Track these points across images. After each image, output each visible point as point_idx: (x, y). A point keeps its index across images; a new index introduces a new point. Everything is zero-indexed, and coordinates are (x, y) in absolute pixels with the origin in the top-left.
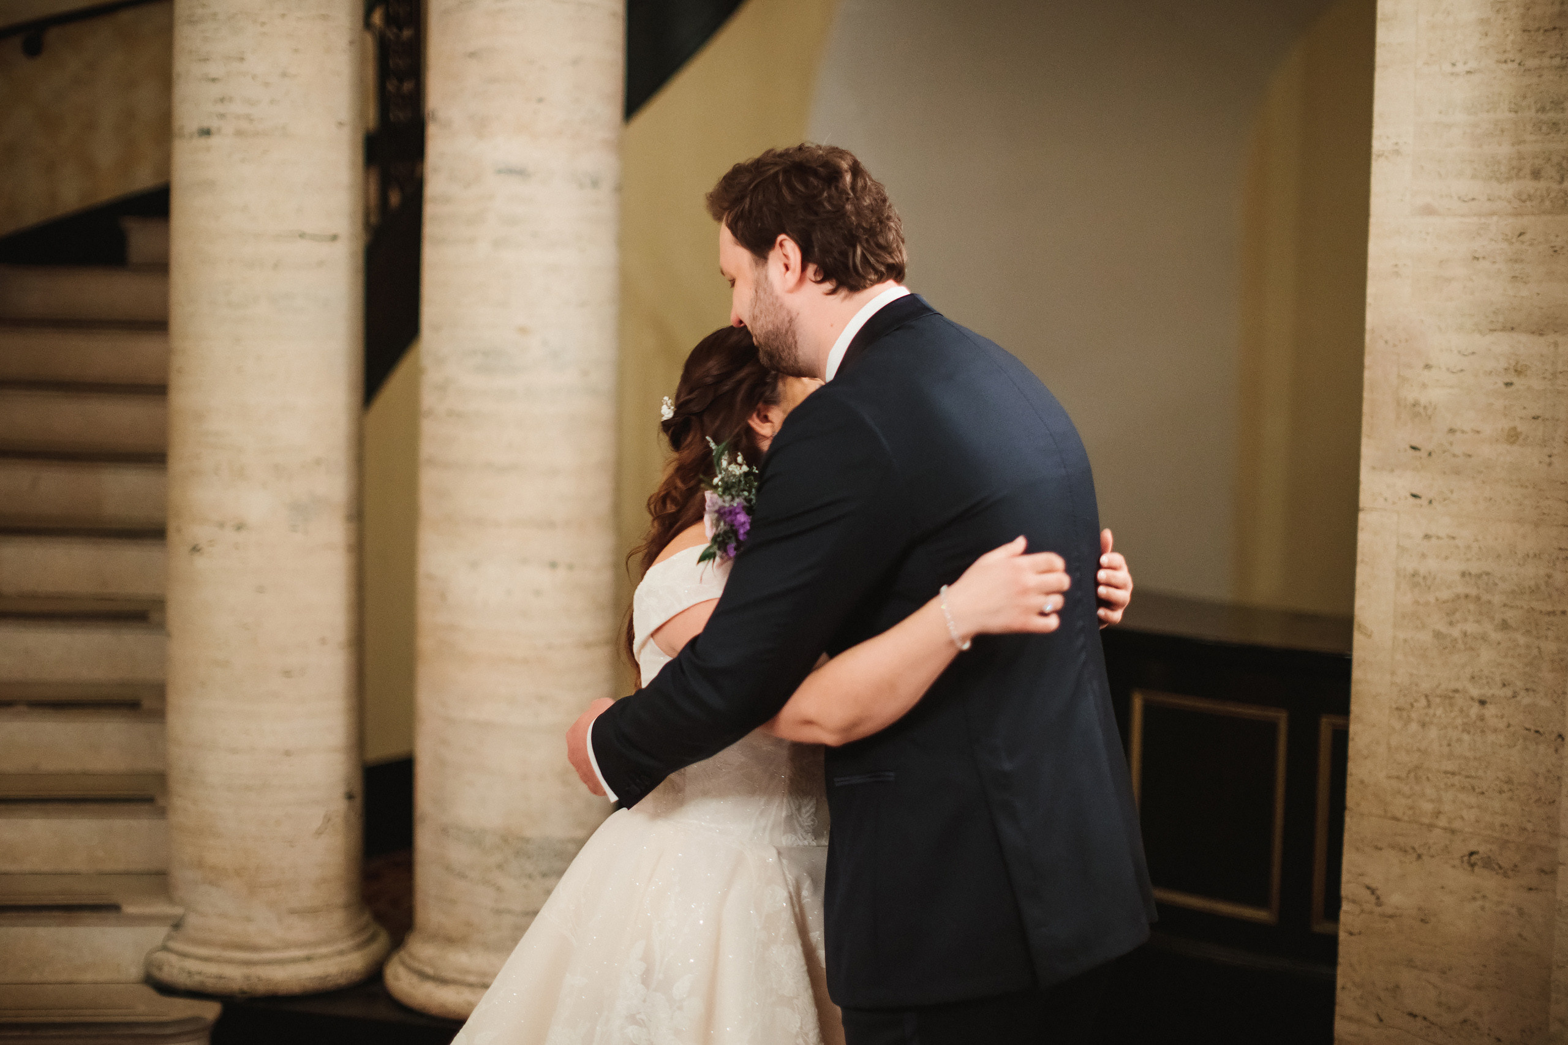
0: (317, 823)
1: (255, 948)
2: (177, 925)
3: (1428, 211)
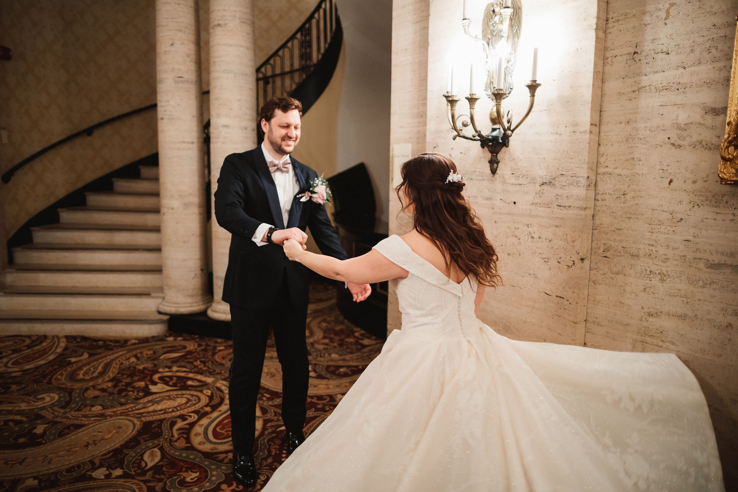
0: (193, 276)
1: (178, 304)
2: (164, 298)
3: (402, 127)
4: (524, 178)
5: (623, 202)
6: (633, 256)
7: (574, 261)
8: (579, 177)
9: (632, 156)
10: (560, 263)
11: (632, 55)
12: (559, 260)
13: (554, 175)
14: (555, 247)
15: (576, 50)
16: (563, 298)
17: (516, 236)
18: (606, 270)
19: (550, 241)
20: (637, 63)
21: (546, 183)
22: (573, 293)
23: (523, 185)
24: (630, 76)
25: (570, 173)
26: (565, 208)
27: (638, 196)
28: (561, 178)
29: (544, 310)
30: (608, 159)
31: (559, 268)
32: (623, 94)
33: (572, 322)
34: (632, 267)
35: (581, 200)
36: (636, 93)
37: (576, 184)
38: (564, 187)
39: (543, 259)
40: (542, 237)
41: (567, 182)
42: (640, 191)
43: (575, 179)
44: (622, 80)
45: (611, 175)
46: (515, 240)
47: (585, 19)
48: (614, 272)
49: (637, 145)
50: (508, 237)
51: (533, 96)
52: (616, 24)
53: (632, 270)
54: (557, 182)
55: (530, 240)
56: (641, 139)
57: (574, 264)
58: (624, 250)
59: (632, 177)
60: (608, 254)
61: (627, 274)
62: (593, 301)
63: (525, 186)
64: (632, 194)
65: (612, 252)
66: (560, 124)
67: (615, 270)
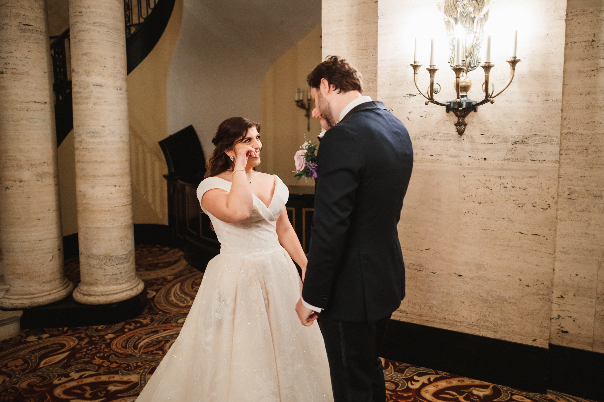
0: (50, 258)
2: (7, 291)
4: (495, 138)
5: (585, 156)
6: (596, 196)
7: (549, 204)
8: (552, 137)
9: (593, 120)
10: (535, 207)
11: (591, 42)
12: (534, 205)
13: (527, 136)
14: (529, 194)
15: (546, 35)
16: (539, 235)
17: (488, 187)
18: (571, 209)
19: (524, 190)
20: (595, 49)
21: (518, 142)
22: (549, 230)
23: (493, 144)
24: (589, 59)
25: (544, 134)
26: (539, 162)
27: (599, 151)
28: (534, 138)
29: (520, 247)
30: (571, 123)
31: (535, 211)
32: (583, 72)
33: (549, 253)
34: (595, 205)
35: (555, 155)
36: (595, 71)
37: (549, 142)
38: (537, 145)
39: (517, 205)
40: (516, 186)
41: (541, 141)
42: (600, 147)
43: (549, 138)
44: (581, 61)
45: (573, 135)
46: (488, 191)
47: (555, 11)
48: (579, 210)
49: (597, 111)
50: (478, 188)
51: (514, 69)
52: (574, 17)
53: (596, 207)
54: (530, 141)
55: (503, 190)
56: (600, 107)
57: (549, 207)
58: (587, 193)
59: (593, 136)
60: (573, 197)
61: (591, 211)
62: (560, 235)
63: (496, 144)
64: (594, 149)
65: (576, 195)
66: (532, 94)
67: (580, 208)
